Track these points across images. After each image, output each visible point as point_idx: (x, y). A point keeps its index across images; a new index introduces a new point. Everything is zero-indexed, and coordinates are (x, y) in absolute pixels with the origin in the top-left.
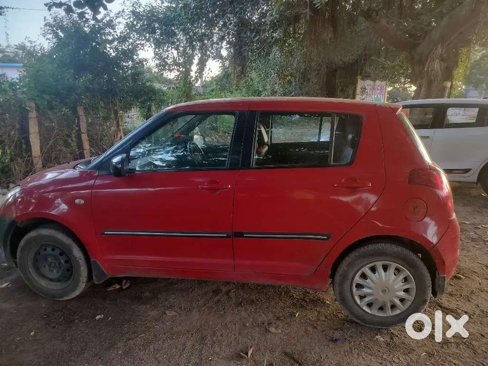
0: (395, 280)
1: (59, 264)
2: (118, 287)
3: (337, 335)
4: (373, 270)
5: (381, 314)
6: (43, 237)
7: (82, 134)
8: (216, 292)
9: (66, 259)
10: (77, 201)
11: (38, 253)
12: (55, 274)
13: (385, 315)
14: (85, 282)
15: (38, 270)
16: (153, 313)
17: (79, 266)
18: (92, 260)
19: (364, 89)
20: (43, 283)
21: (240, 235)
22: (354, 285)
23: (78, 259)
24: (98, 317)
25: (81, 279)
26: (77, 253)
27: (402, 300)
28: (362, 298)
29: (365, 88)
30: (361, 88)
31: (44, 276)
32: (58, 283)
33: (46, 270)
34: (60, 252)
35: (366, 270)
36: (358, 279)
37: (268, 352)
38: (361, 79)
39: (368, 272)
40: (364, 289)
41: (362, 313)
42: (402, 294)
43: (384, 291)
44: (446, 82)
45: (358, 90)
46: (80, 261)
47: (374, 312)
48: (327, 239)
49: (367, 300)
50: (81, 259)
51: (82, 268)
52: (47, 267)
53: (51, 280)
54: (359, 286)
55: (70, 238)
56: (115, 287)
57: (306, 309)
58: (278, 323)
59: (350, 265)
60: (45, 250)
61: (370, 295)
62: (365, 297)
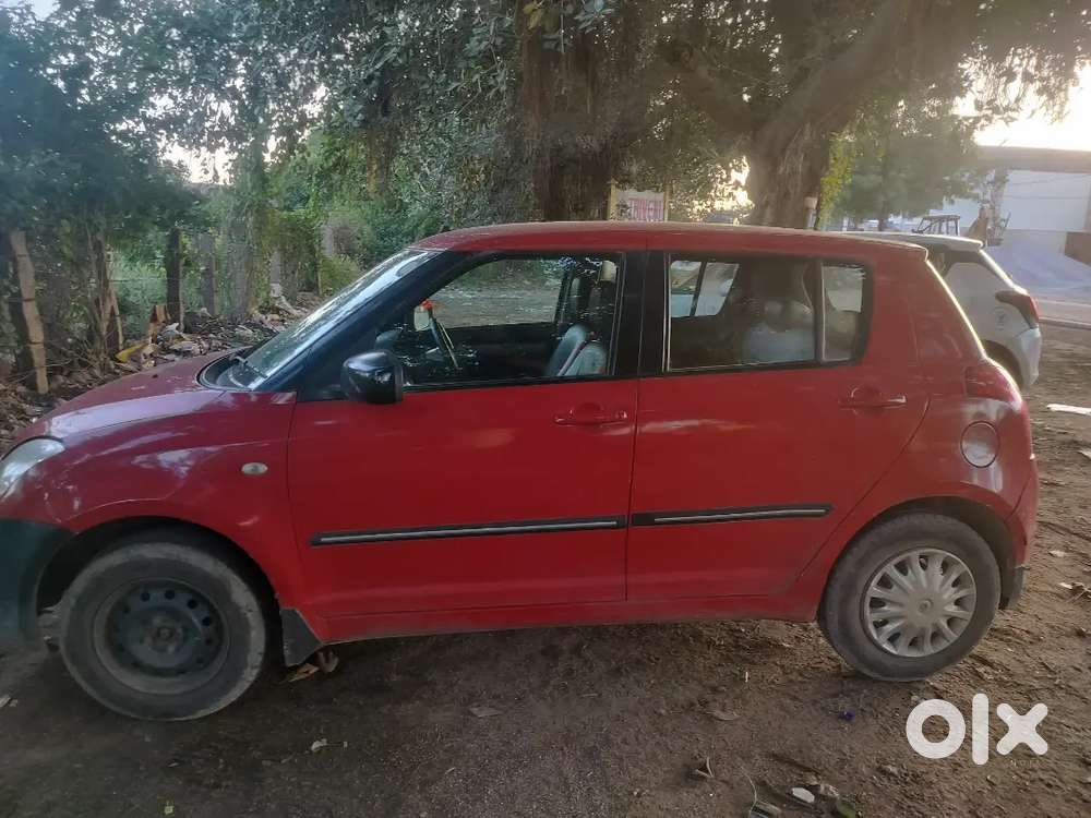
0: (943, 584)
1: (185, 629)
2: (314, 670)
3: (844, 705)
4: (902, 568)
5: (914, 654)
6: (143, 565)
7: (24, 304)
8: (551, 652)
9: (206, 614)
10: (247, 468)
11: (122, 608)
12: (171, 656)
13: (920, 655)
14: (256, 667)
15: (120, 651)
16: (440, 717)
17: (245, 627)
18: (284, 608)
19: (623, 207)
20: (136, 683)
21: (646, 519)
22: (868, 601)
23: (243, 611)
24: (316, 745)
25: (249, 659)
26: (242, 595)
27: (951, 621)
28: (878, 625)
29: (625, 206)
30: (617, 205)
31: (137, 666)
32: (179, 679)
33: (144, 652)
34: (190, 597)
35: (891, 570)
36: (874, 591)
37: (739, 759)
38: (617, 187)
39: (895, 574)
40: (885, 608)
41: (880, 655)
42: (952, 609)
43: (923, 607)
44: (809, 198)
45: (613, 209)
46: (249, 615)
47: (901, 650)
48: (826, 513)
49: (889, 628)
50: (250, 611)
51: (253, 634)
52: (148, 640)
53: (159, 672)
54: (877, 603)
55: (222, 561)
56: (307, 672)
57: (753, 663)
58: (719, 698)
59: (861, 563)
60: (145, 597)
61: (898, 617)
62: (885, 622)
